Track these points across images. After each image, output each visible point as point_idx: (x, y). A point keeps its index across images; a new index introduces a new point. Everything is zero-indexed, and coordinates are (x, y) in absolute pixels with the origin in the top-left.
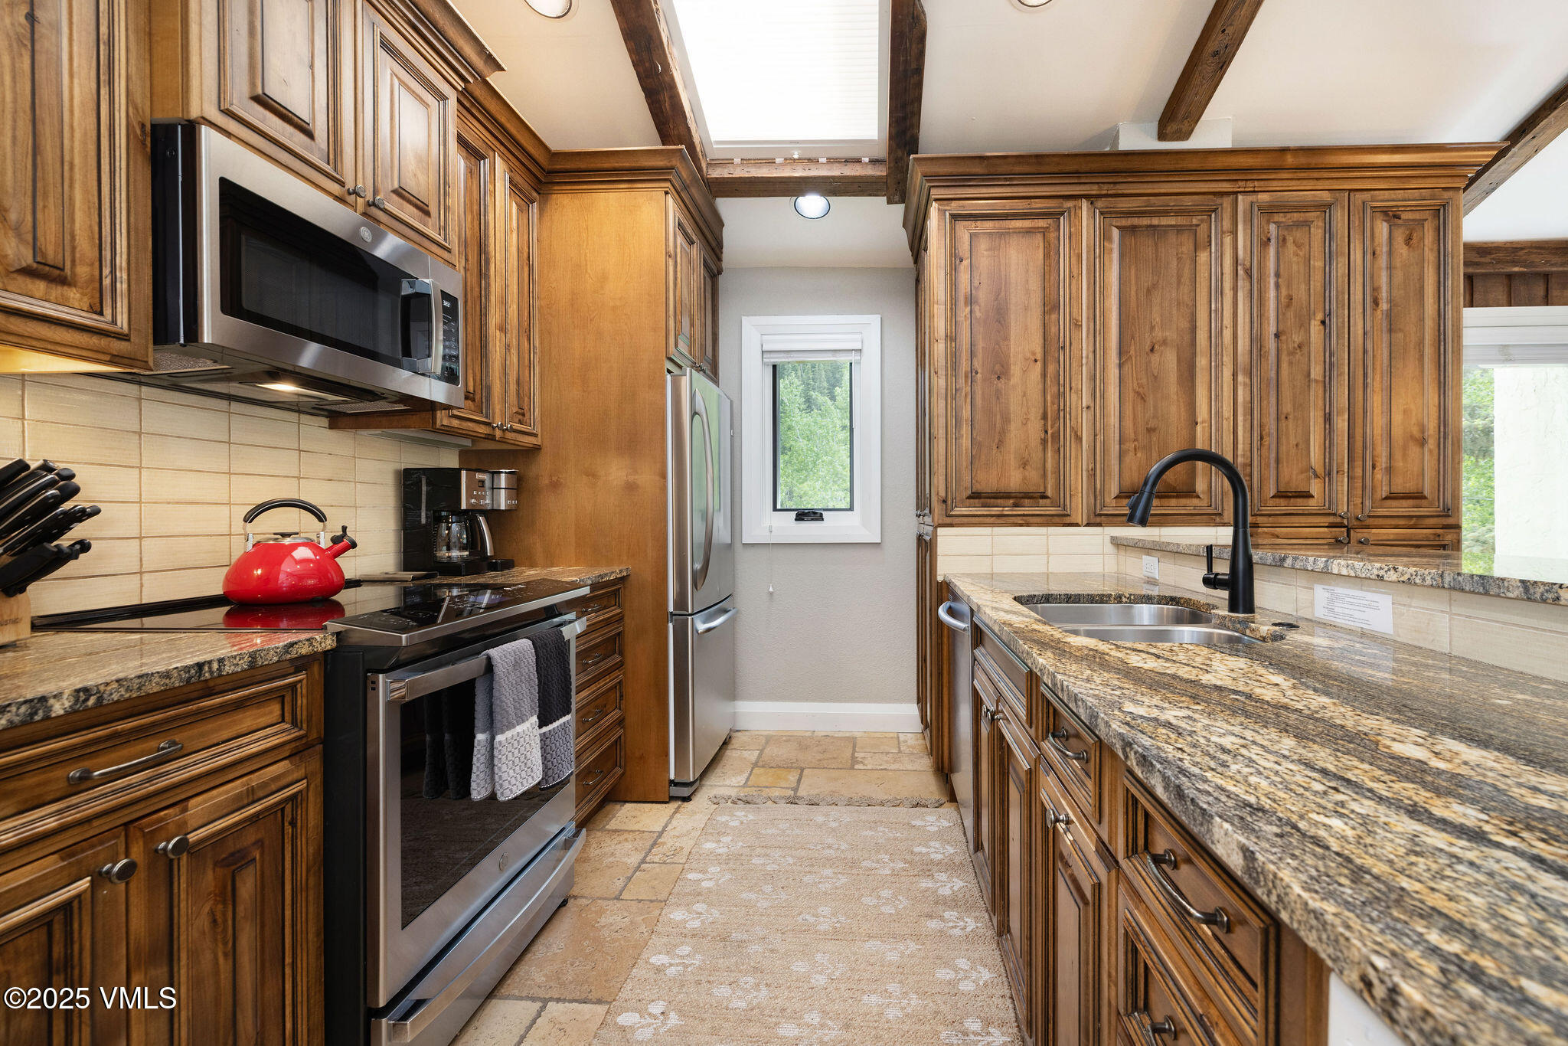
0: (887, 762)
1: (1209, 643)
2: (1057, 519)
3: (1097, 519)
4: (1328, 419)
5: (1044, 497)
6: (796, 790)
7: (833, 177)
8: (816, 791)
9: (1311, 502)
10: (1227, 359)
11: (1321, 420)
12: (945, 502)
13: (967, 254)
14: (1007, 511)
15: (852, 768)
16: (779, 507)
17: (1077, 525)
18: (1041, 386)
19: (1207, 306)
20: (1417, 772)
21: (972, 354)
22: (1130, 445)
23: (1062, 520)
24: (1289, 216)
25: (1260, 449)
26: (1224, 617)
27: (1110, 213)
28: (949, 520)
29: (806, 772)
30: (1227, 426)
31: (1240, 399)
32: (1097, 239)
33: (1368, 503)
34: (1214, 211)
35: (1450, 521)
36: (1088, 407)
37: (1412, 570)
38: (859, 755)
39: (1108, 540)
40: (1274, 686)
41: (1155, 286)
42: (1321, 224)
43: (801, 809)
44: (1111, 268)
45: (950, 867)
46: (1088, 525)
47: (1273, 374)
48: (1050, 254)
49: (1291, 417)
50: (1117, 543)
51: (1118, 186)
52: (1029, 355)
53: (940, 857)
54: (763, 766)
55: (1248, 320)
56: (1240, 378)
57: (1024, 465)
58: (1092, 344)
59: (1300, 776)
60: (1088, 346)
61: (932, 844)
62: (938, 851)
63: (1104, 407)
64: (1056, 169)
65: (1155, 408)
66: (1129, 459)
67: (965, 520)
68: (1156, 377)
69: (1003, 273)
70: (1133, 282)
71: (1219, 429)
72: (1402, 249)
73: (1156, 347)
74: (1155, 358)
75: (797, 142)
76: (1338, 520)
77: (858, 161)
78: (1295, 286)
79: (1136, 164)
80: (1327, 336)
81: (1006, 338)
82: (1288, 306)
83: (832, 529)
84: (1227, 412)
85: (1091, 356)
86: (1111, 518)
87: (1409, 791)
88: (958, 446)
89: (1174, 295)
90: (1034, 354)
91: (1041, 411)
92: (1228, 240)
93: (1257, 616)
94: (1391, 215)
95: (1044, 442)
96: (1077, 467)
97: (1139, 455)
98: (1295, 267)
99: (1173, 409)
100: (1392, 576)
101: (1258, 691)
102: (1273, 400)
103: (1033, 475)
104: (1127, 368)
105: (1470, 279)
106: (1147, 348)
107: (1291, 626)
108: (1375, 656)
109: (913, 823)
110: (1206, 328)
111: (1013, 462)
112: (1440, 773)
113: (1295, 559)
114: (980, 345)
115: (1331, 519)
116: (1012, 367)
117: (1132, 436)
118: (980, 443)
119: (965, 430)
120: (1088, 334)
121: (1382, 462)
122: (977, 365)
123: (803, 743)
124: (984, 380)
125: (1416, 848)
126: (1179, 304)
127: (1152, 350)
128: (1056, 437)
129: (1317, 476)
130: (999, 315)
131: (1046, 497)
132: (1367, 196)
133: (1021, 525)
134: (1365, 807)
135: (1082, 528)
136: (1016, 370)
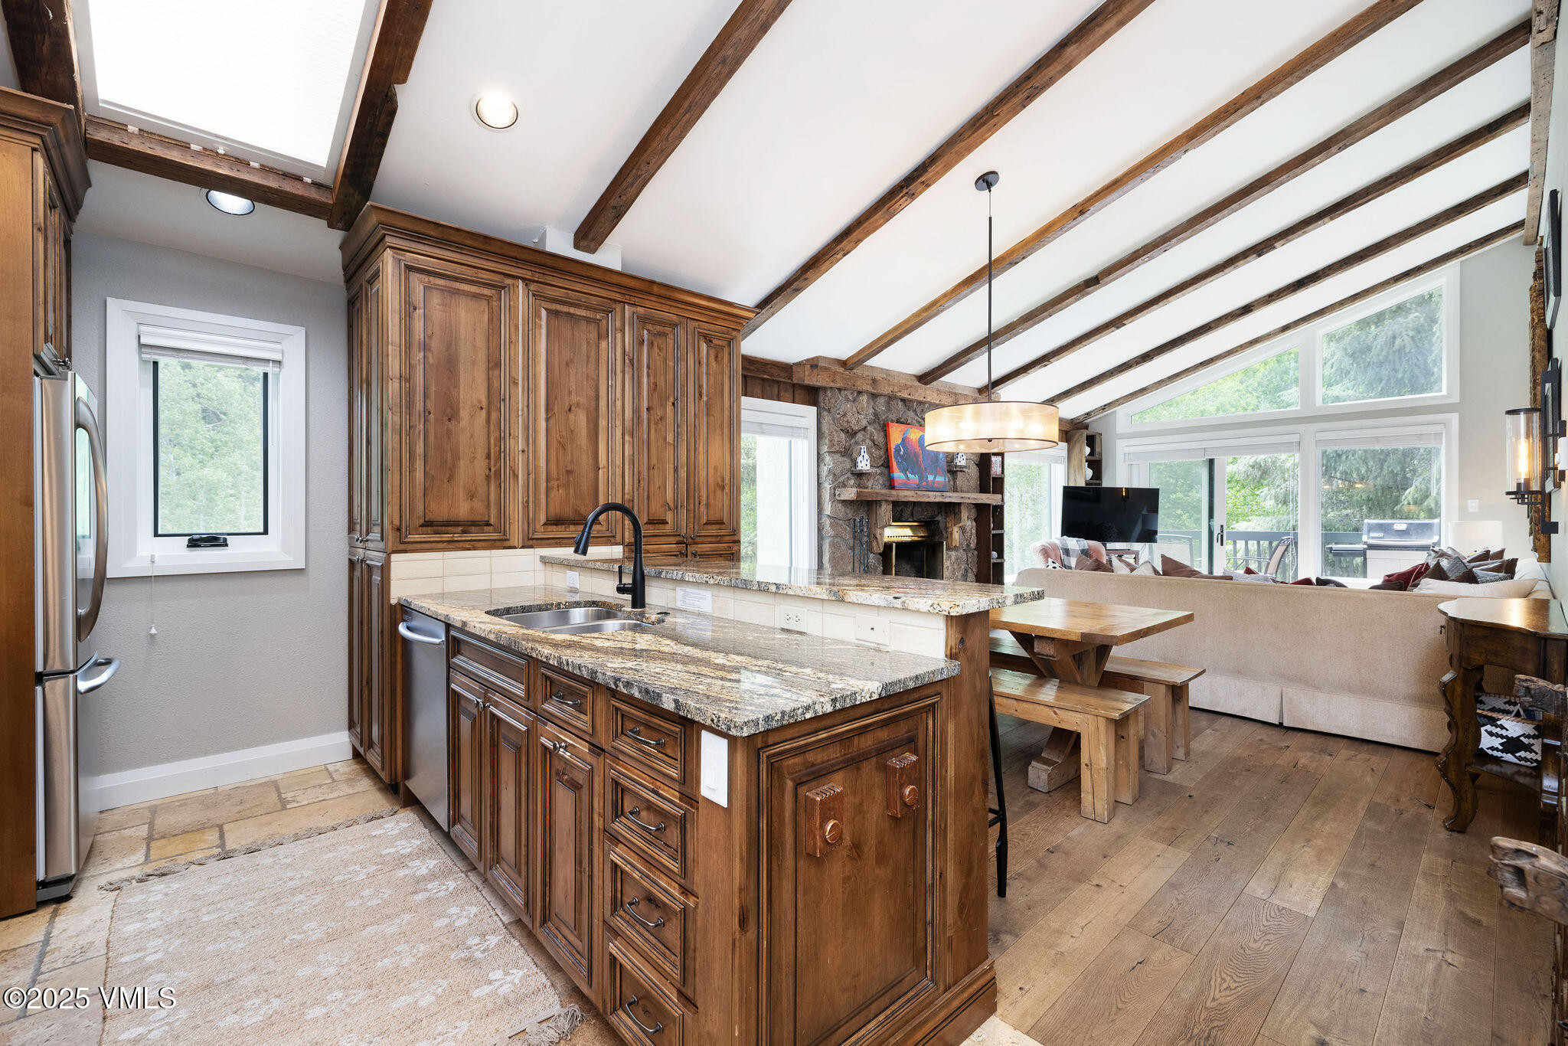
0: (323, 794)
1: (623, 628)
2: (498, 543)
3: (530, 542)
4: (676, 470)
5: (488, 524)
6: (223, 845)
7: (269, 188)
8: (250, 840)
9: (668, 527)
10: (619, 423)
11: (672, 470)
12: (399, 529)
13: (422, 305)
14: (457, 537)
15: (284, 808)
16: (160, 532)
17: (515, 548)
18: (486, 431)
19: (606, 382)
20: (722, 667)
21: (426, 396)
22: (554, 484)
23: (502, 543)
24: (655, 327)
25: (638, 490)
26: (630, 612)
27: (541, 296)
28: (403, 547)
29: (226, 827)
30: (619, 471)
31: (627, 453)
32: (531, 315)
33: (696, 527)
34: (611, 312)
35: (736, 538)
36: (523, 451)
37: (719, 578)
38: (288, 796)
39: (538, 559)
40: (668, 646)
41: (572, 361)
42: (672, 336)
43: (240, 860)
44: (540, 338)
45: (422, 853)
46: (523, 547)
47: (645, 436)
48: (494, 320)
49: (656, 468)
50: (544, 560)
51: (546, 277)
52: (476, 403)
53: (409, 850)
54: (163, 837)
55: (631, 396)
56: (627, 438)
57: (472, 496)
58: (526, 400)
59: (687, 676)
60: (523, 401)
61: (398, 843)
62: (405, 847)
63: (535, 451)
64: (500, 251)
65: (572, 454)
66: (553, 494)
67: (419, 546)
68: (572, 431)
69: (454, 328)
70: (557, 354)
71: (614, 473)
72: (713, 363)
73: (573, 408)
74: (572, 416)
75: (226, 139)
76: (681, 539)
77: (299, 179)
78: (658, 377)
79: (559, 264)
80: (675, 413)
81: (457, 386)
82: (655, 390)
83: (237, 555)
84: (619, 462)
85: (525, 409)
86: (540, 542)
87: (720, 673)
88: (412, 479)
89: (584, 370)
90: (480, 402)
91: (486, 451)
92: (619, 335)
93: (647, 609)
94: (709, 340)
95: (488, 478)
96: (514, 500)
97: (561, 491)
98: (658, 363)
99: (584, 457)
100: (712, 581)
101: (662, 649)
102: (646, 455)
103: (478, 505)
104: (552, 421)
105: (745, 377)
106: (566, 408)
107: (666, 614)
108: (705, 625)
109: (373, 834)
110: (605, 398)
111: (462, 495)
112: (730, 666)
113: (667, 573)
114: (433, 389)
115: (677, 539)
116: (461, 412)
117: (556, 476)
118: (433, 477)
119: (419, 464)
120: (523, 391)
121: (704, 502)
122: (430, 406)
123: (211, 800)
124: (436, 420)
125: (723, 687)
126: (588, 377)
127: (570, 410)
128: (498, 473)
129: (670, 509)
130: (449, 366)
131: (490, 525)
132: (696, 324)
133: (469, 549)
134: (709, 680)
135: (518, 550)
136: (464, 414)
